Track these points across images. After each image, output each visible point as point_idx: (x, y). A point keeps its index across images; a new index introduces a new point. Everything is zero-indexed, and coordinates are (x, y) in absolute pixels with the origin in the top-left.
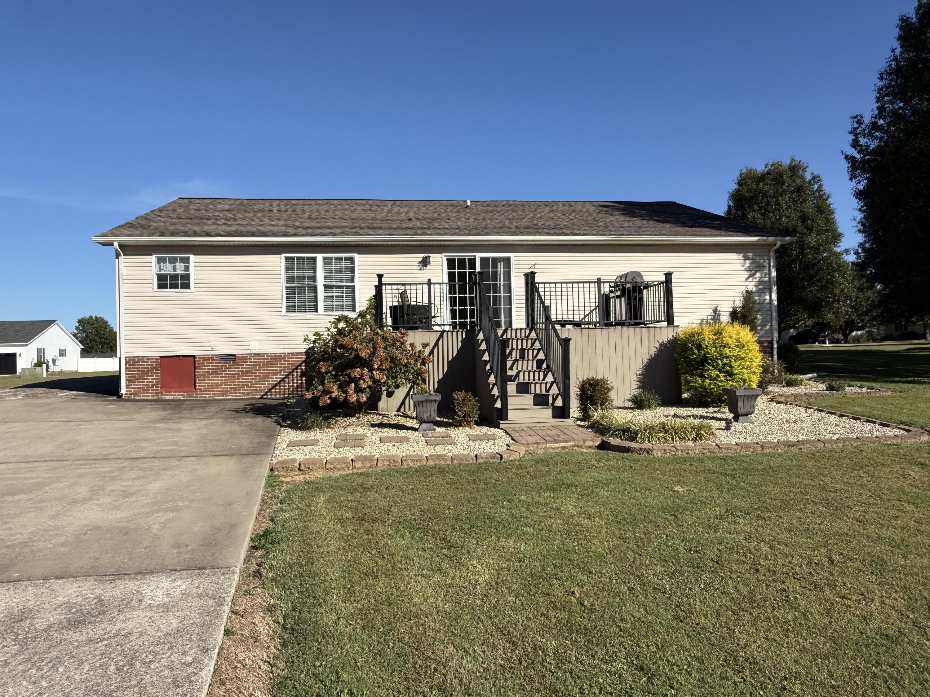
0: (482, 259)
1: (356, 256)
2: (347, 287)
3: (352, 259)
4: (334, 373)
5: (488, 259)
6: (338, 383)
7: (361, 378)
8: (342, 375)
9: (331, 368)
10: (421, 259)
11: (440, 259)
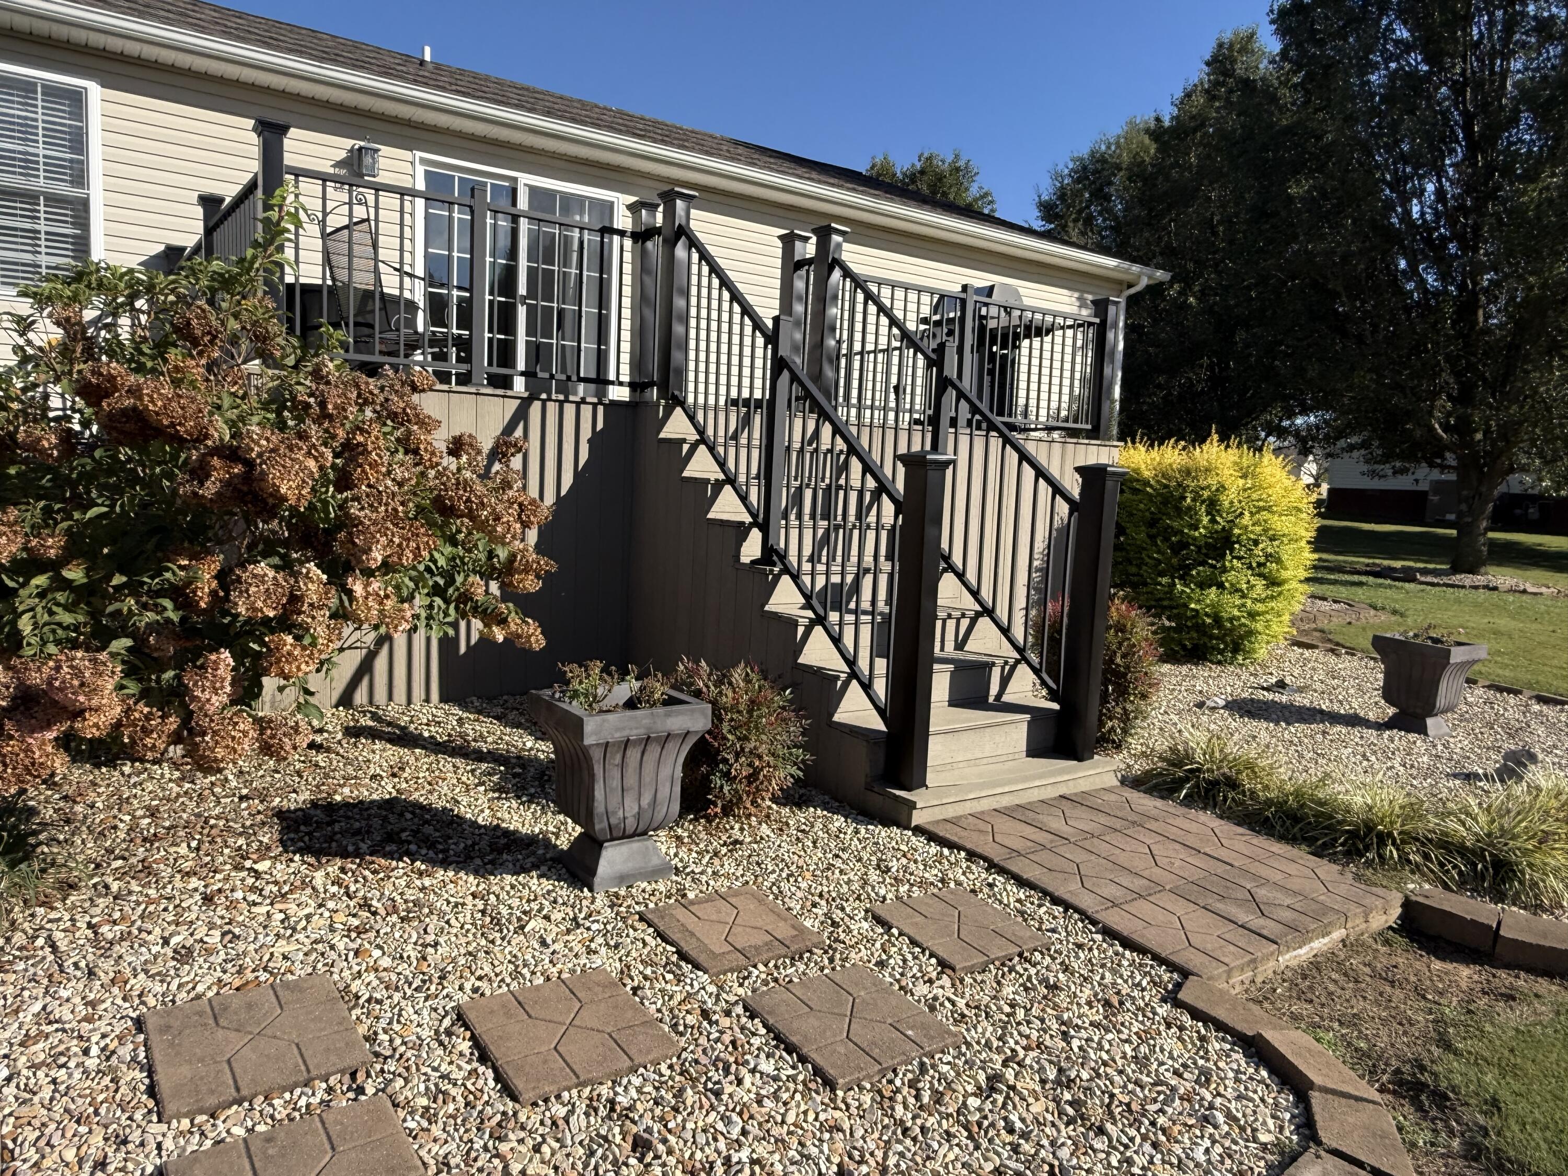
0: (534, 191)
1: (94, 91)
2: (53, 200)
3: (77, 99)
4: (75, 574)
5: (550, 194)
6: (121, 644)
7: (285, 623)
8: (133, 588)
9: (52, 546)
10: (343, 155)
11: (408, 168)
